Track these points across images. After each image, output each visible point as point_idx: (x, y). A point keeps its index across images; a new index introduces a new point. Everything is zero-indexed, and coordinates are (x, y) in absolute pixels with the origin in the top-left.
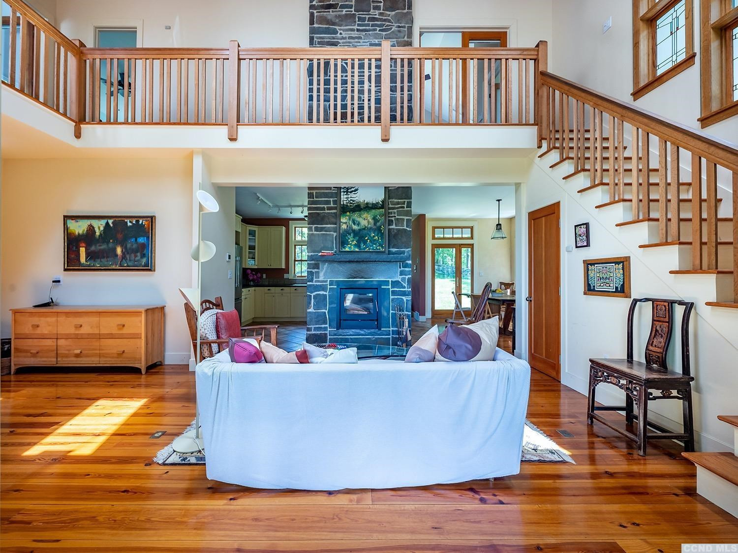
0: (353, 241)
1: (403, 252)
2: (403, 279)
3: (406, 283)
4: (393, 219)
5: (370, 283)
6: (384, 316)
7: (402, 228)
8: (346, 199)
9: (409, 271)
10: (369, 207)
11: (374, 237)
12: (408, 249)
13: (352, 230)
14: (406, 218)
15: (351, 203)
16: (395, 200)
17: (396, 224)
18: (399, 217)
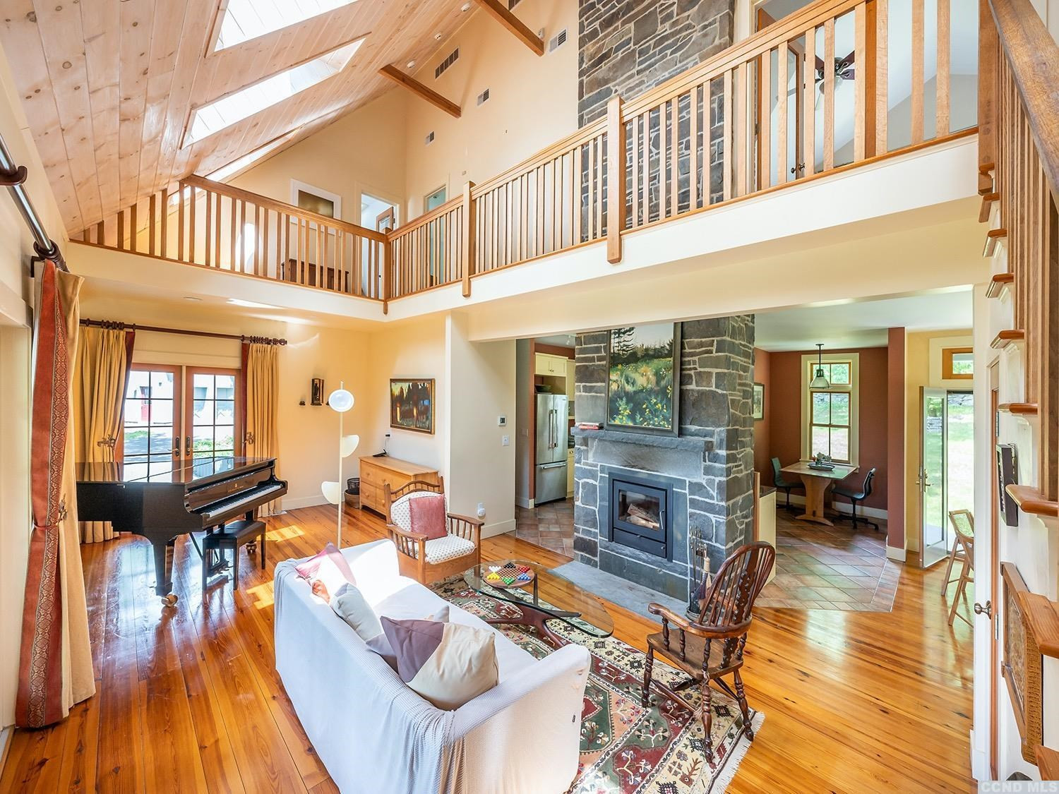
0: (625, 409)
1: (711, 434)
2: (710, 482)
3: (716, 491)
4: (692, 372)
5: (655, 479)
6: (677, 540)
7: (708, 389)
8: (617, 345)
9: (721, 469)
10: (649, 355)
11: (656, 404)
12: (720, 429)
13: (625, 392)
14: (715, 371)
15: (624, 350)
16: (696, 340)
17: (696, 382)
18: (702, 370)
